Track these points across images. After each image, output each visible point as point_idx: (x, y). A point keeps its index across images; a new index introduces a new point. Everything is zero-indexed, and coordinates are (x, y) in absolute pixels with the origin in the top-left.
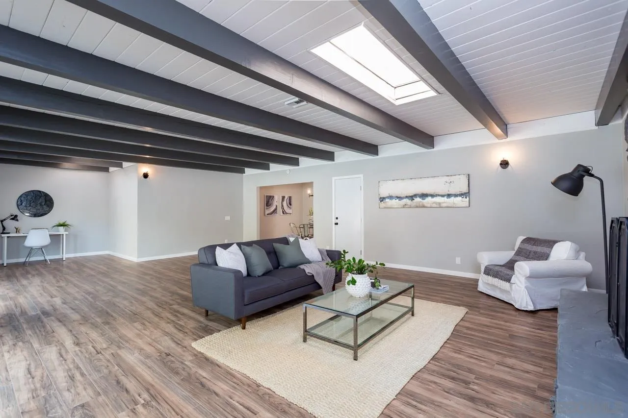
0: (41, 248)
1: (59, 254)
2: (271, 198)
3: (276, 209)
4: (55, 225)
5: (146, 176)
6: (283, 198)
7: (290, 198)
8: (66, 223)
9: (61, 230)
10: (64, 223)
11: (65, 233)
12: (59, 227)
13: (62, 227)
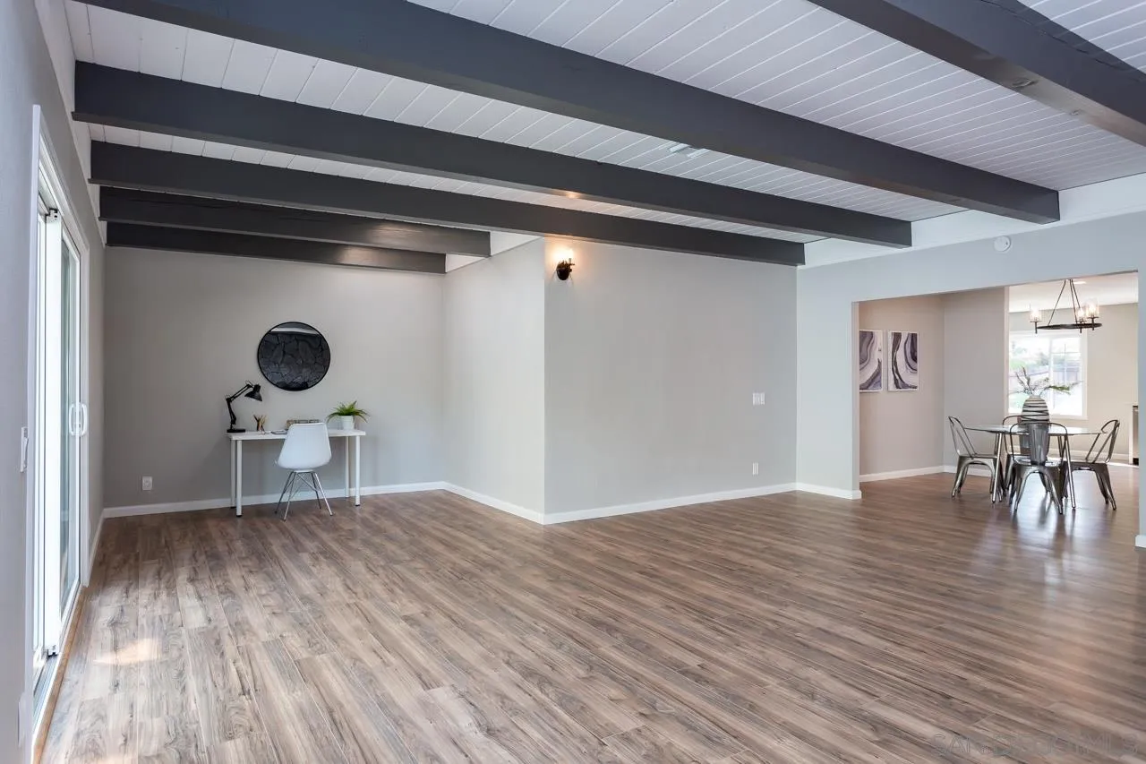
0: (312, 474)
1: (342, 486)
2: (867, 339)
3: (878, 373)
4: (336, 411)
5: (564, 271)
6: (897, 337)
7: (913, 337)
8: (357, 408)
9: (348, 427)
10: (352, 406)
11: (358, 434)
12: (343, 417)
13: (350, 418)
